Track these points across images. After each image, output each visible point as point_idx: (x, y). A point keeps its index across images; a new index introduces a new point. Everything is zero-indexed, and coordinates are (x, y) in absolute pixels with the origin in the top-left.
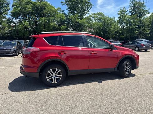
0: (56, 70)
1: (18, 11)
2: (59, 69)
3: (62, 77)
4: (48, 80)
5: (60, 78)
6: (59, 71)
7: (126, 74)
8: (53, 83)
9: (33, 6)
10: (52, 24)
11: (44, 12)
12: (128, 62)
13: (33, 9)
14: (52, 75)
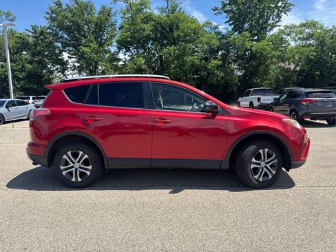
0: (78, 154)
1: (126, 38)
2: (85, 153)
3: (91, 171)
4: (64, 173)
5: (88, 173)
6: (86, 156)
7: (257, 180)
8: (73, 180)
9: (154, 26)
10: (188, 59)
11: (176, 34)
12: (263, 148)
13: (155, 30)
14: (72, 165)
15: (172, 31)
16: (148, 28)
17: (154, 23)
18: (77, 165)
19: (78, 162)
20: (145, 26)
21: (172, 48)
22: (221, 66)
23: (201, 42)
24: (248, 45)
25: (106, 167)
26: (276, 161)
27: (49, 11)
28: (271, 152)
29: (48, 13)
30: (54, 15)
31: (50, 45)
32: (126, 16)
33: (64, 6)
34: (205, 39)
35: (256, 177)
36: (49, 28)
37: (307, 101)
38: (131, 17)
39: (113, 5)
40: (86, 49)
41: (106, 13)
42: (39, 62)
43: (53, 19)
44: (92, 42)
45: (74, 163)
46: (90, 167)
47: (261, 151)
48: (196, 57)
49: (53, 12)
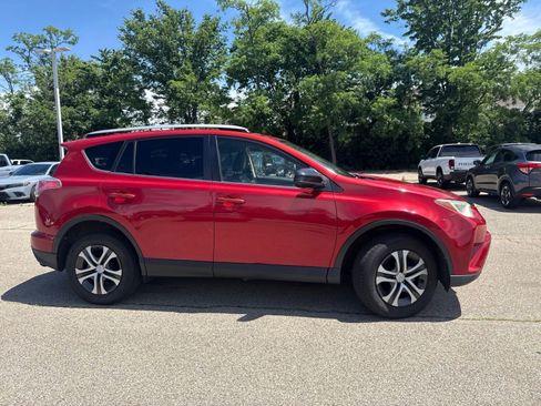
0: (102, 251)
1: (240, 65)
2: (111, 250)
3: (121, 278)
5: (117, 282)
6: (113, 255)
7: (389, 305)
8: (95, 291)
9: (284, 44)
10: (339, 96)
11: (319, 57)
12: (400, 250)
13: (285, 51)
14: (93, 267)
15: (313, 51)
16: (275, 48)
17: (284, 40)
18: (101, 269)
19: (102, 263)
20: (271, 45)
21: (313, 79)
22: (395, 107)
23: (361, 69)
24: (442, 71)
25: (144, 274)
26: (424, 272)
27: (125, 28)
28: (415, 256)
29: (123, 30)
30: (132, 33)
31: (127, 79)
32: (241, 31)
33: (147, 19)
34: (367, 64)
35: (386, 299)
36: (125, 53)
37: (529, 166)
38: (249, 31)
39: (221, 14)
40: (179, 84)
41: (211, 28)
42: (110, 106)
43: (130, 40)
44: (188, 73)
45: (95, 265)
46: (119, 273)
47: (395, 254)
48: (351, 93)
49: (130, 28)
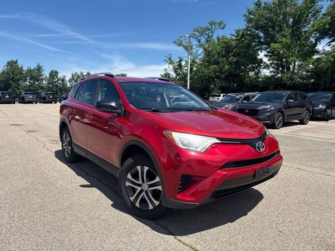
6: (69, 139)
7: (132, 204)
12: (142, 165)
27: (247, 14)
29: (245, 16)
30: (251, 16)
31: (249, 46)
33: (263, 5)
36: (247, 29)
40: (276, 45)
42: (237, 63)
43: (250, 21)
46: (70, 148)
47: (139, 168)
49: (250, 13)
